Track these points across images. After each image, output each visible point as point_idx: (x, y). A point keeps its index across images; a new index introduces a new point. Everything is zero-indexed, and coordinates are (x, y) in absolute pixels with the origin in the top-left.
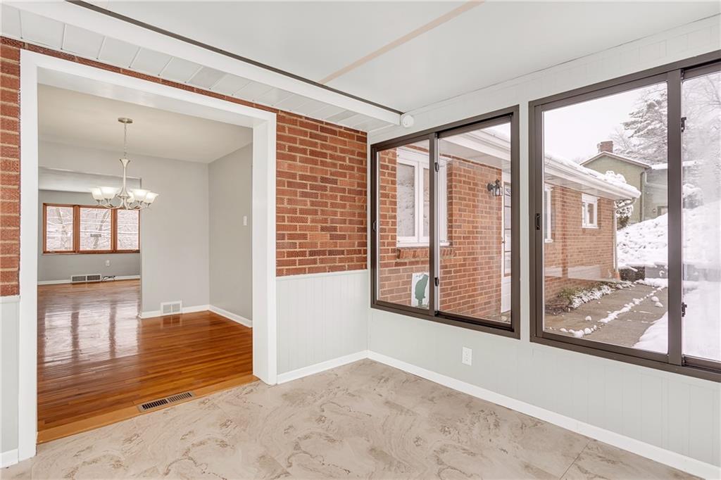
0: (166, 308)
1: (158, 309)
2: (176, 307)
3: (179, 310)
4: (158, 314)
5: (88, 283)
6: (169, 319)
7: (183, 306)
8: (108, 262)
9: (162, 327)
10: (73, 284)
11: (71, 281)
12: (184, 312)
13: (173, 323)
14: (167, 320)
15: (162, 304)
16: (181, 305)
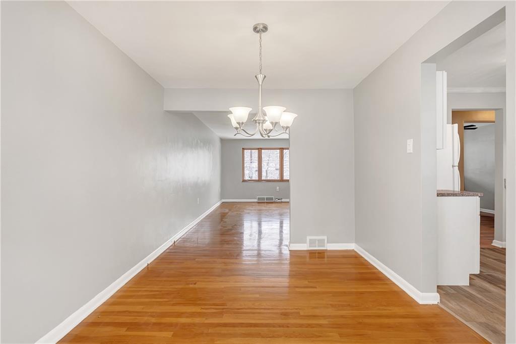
0: (312, 242)
1: (305, 242)
2: (321, 242)
3: (324, 246)
4: (304, 247)
5: (267, 203)
6: (315, 253)
7: (328, 243)
8: (278, 188)
9: (308, 260)
10: (258, 203)
11: (256, 200)
12: (328, 249)
13: (318, 258)
14: (312, 253)
15: (308, 238)
16: (326, 241)
